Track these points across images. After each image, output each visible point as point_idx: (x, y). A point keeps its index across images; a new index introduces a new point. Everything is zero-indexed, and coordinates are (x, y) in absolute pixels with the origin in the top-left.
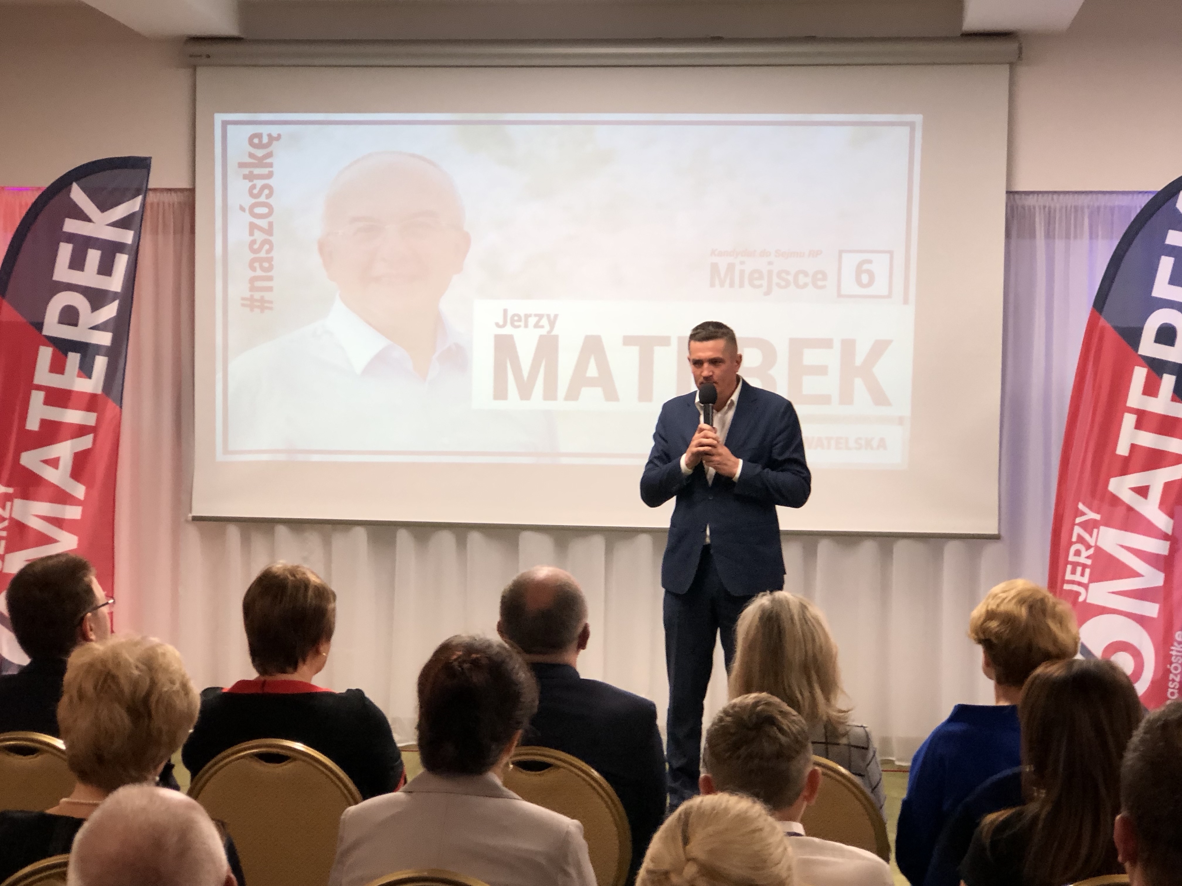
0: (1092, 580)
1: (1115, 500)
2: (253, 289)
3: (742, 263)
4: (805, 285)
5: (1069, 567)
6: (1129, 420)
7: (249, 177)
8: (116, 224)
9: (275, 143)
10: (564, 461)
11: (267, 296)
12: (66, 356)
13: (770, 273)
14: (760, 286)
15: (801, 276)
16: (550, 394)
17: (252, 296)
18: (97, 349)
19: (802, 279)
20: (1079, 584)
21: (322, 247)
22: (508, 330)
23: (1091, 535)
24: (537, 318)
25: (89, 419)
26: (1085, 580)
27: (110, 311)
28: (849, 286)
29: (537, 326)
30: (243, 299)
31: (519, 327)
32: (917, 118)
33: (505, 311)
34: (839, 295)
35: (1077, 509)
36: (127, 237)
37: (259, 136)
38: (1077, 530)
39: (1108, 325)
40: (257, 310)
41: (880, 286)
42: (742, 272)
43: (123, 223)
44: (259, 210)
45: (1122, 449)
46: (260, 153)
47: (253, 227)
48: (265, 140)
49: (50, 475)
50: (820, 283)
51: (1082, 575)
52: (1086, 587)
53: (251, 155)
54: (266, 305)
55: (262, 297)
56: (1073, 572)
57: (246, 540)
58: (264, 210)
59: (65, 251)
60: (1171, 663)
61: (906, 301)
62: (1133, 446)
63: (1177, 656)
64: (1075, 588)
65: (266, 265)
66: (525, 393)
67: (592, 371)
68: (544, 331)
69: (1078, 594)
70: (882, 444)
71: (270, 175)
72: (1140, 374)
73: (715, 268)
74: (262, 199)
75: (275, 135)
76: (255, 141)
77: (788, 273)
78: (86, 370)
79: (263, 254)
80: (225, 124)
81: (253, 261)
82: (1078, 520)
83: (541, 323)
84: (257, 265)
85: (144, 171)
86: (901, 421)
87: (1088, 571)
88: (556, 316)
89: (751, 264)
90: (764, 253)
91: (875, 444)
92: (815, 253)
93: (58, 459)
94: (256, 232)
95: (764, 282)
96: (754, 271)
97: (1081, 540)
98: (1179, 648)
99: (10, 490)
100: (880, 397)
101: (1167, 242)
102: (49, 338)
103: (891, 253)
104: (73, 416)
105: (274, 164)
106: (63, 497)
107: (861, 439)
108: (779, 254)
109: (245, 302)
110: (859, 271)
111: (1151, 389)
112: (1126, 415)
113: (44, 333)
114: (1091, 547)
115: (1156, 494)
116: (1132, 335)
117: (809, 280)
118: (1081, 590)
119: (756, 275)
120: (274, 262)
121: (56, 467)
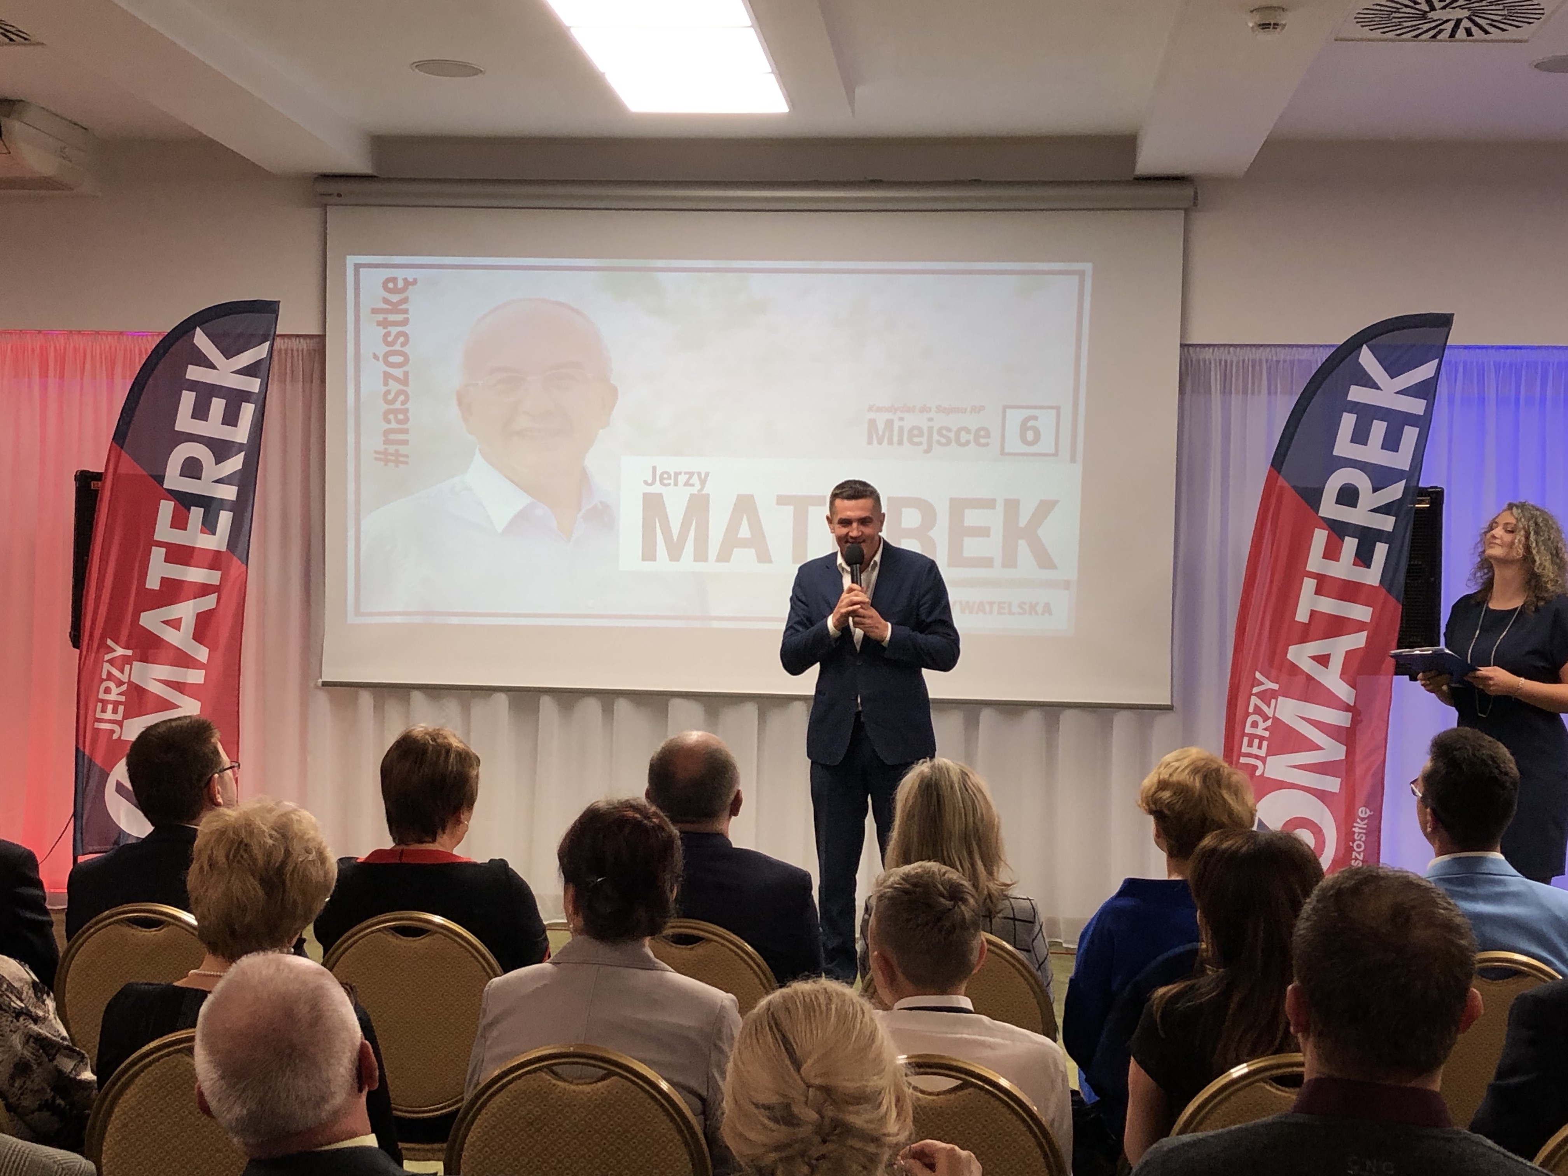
0: (1269, 754)
1: (1294, 669)
2: (386, 442)
3: (901, 419)
4: (968, 443)
5: (1246, 740)
6: (1309, 585)
7: (384, 324)
8: (241, 372)
9: (411, 288)
10: (716, 624)
11: (403, 449)
12: (189, 510)
13: (931, 429)
14: (920, 443)
15: (963, 433)
16: (701, 555)
17: (386, 449)
18: (222, 504)
19: (964, 437)
20: (1257, 757)
21: (460, 397)
22: (657, 488)
23: (1269, 706)
24: (687, 476)
25: (213, 577)
26: (1262, 753)
27: (235, 463)
28: (1014, 444)
29: (687, 484)
30: (376, 452)
31: (669, 484)
32: (1087, 267)
33: (654, 468)
34: (1003, 453)
35: (1255, 678)
36: (254, 385)
37: (394, 280)
38: (1254, 700)
39: (1286, 484)
40: (392, 465)
41: (1046, 445)
42: (901, 429)
43: (249, 371)
44: (392, 359)
45: (1302, 616)
46: (395, 298)
47: (387, 376)
48: (400, 284)
49: (171, 636)
50: (982, 441)
51: (1260, 747)
52: (1263, 760)
53: (386, 301)
54: (401, 459)
55: (397, 451)
56: (1250, 745)
57: (379, 708)
58: (399, 359)
59: (188, 399)
60: (1354, 841)
61: (1073, 460)
63: (1360, 833)
64: (1252, 761)
65: (401, 417)
66: (675, 554)
67: (744, 531)
68: (694, 490)
69: (1255, 767)
70: (1047, 609)
71: (405, 322)
72: (1320, 536)
73: (872, 423)
74: (397, 347)
75: (411, 280)
76: (389, 285)
77: (949, 430)
78: (209, 526)
79: (398, 405)
80: (357, 267)
81: (386, 413)
82: (1255, 690)
83: (691, 482)
84: (391, 417)
85: (274, 315)
86: (1067, 585)
87: (1265, 744)
88: (707, 474)
89: (911, 420)
90: (924, 409)
91: (1040, 609)
92: (977, 410)
93: (180, 620)
94: (391, 382)
95: (924, 440)
96: (914, 428)
97: (1258, 711)
98: (1362, 824)
99: (129, 653)
100: (1045, 560)
101: (1349, 399)
102: (170, 491)
103: (1058, 409)
104: (196, 575)
105: (410, 311)
106: (184, 660)
107: (1025, 603)
108: (940, 410)
109: (378, 456)
110: (1024, 428)
111: (1331, 553)
112: (1306, 579)
113: (165, 486)
114: (1269, 718)
115: (1337, 662)
116: (1313, 497)
117: (971, 437)
118: (1258, 763)
119: (916, 432)
120: (410, 414)
121: (177, 628)
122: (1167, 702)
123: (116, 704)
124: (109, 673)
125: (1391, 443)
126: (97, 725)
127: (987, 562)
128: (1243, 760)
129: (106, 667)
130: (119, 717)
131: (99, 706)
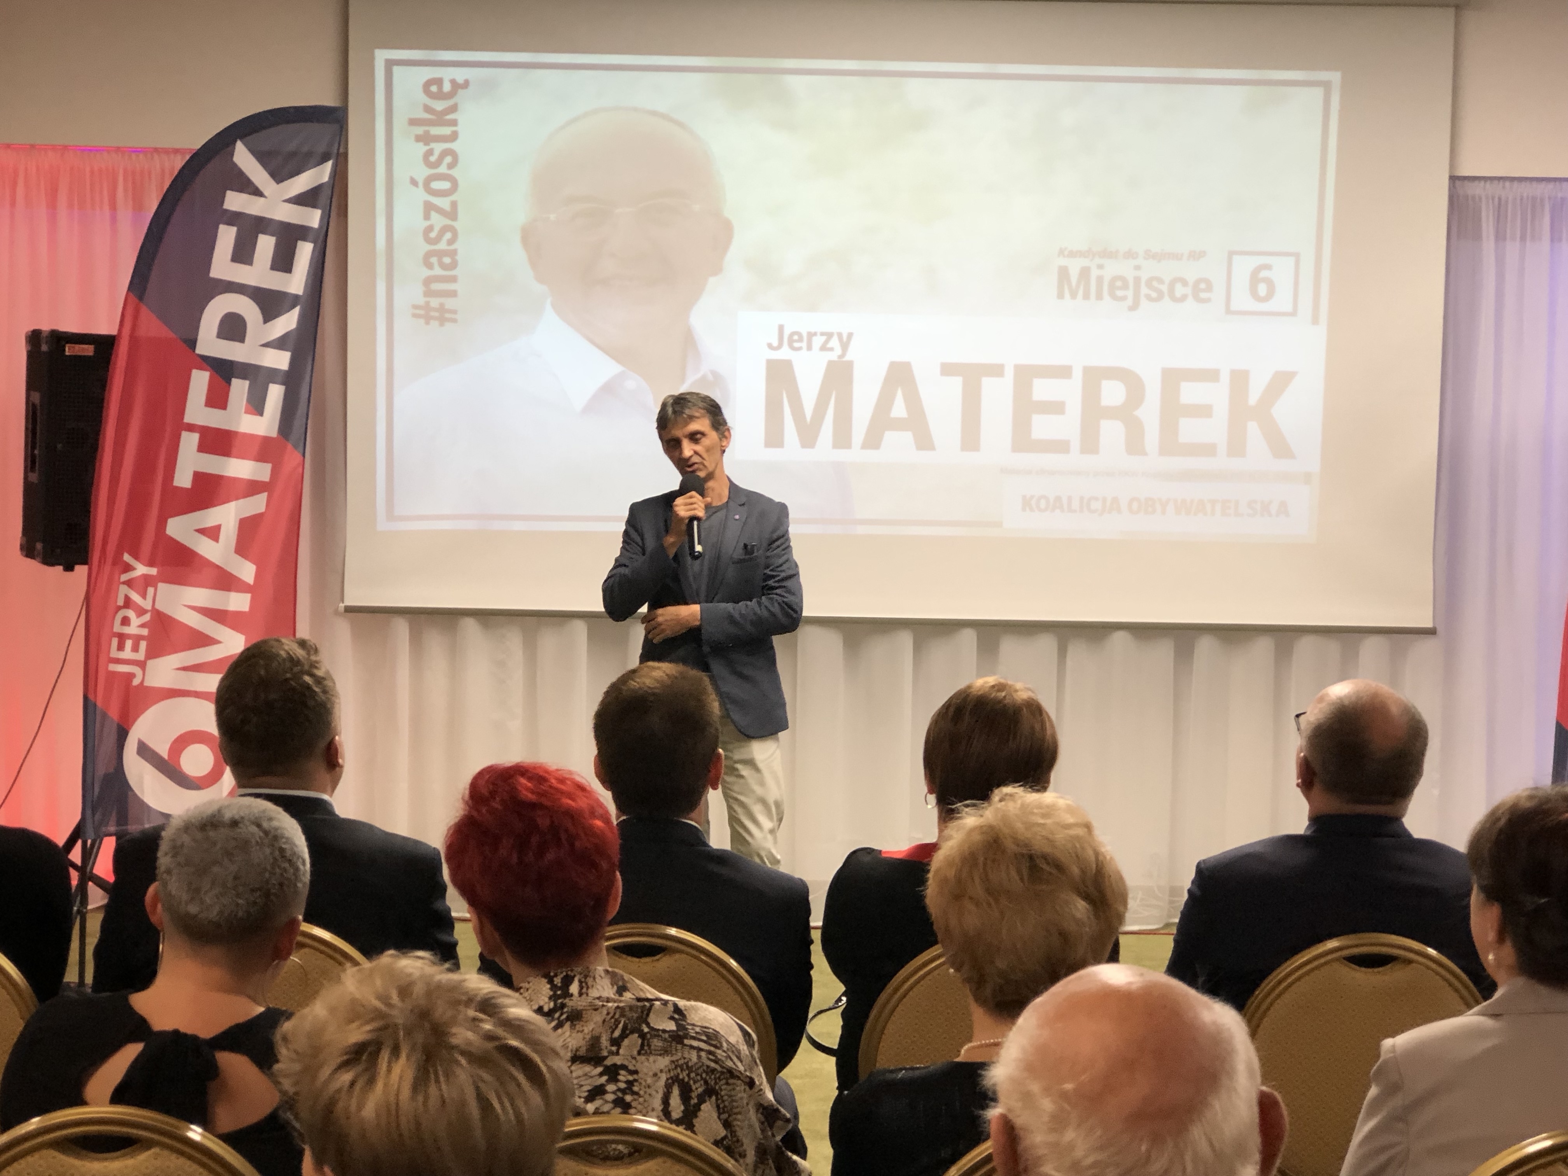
2: (428, 293)
3: (1100, 267)
4: (1184, 298)
7: (424, 139)
8: (296, 200)
9: (461, 92)
10: (861, 530)
11: (449, 303)
12: (229, 383)
13: (1137, 280)
14: (1124, 298)
15: (1178, 286)
16: (842, 439)
17: (428, 303)
18: (272, 375)
19: (1179, 290)
21: (527, 236)
22: (784, 353)
24: (824, 338)
25: (261, 472)
27: (288, 322)
28: (1242, 300)
29: (824, 348)
30: (415, 307)
31: (800, 349)
32: (1335, 77)
33: (781, 328)
34: (1228, 311)
36: (313, 218)
37: (439, 82)
40: (434, 324)
41: (1282, 301)
42: (1100, 279)
43: (306, 199)
44: (436, 185)
46: (439, 106)
47: (429, 208)
48: (447, 87)
49: (206, 549)
50: (1203, 295)
53: (427, 109)
55: (442, 305)
57: (416, 638)
58: (445, 185)
59: (227, 236)
61: (1315, 321)
65: (447, 260)
66: (808, 439)
67: (899, 409)
68: (833, 356)
70: (1283, 510)
71: (454, 137)
73: (1063, 273)
74: (443, 169)
75: (460, 80)
76: (432, 87)
77: (1160, 281)
78: (257, 406)
79: (442, 245)
81: (428, 255)
83: (829, 345)
84: (434, 260)
85: (343, 126)
86: (1307, 478)
88: (850, 335)
89: (1112, 269)
90: (1130, 255)
91: (1274, 509)
92: (1196, 256)
93: (218, 528)
94: (433, 214)
95: (1130, 293)
96: (1114, 279)
99: (153, 571)
100: (1280, 447)
102: (204, 358)
104: (242, 469)
105: (460, 122)
106: (226, 581)
107: (1255, 502)
109: (418, 312)
110: (1255, 279)
113: (199, 351)
117: (1188, 290)
119: (1119, 283)
120: (458, 257)
121: (216, 539)
122: (1429, 624)
124: (127, 599)
127: (1209, 450)
130: (141, 656)
131: (115, 642)
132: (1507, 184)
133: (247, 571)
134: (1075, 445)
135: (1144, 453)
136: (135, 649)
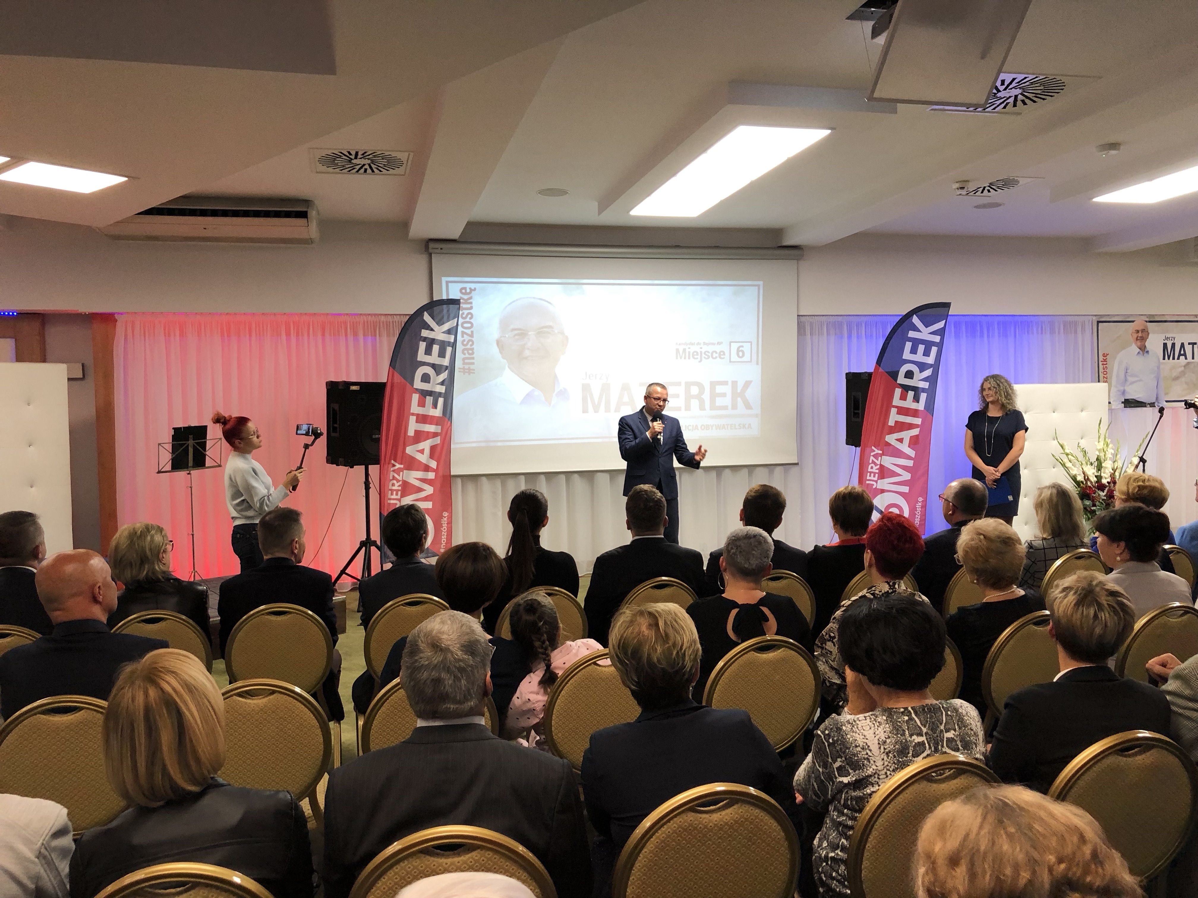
0: (879, 479)
1: (888, 444)
2: (464, 363)
3: (689, 348)
4: (716, 358)
5: (869, 474)
6: (894, 411)
8: (445, 332)
9: (473, 292)
11: (472, 367)
12: (425, 398)
13: (701, 352)
14: (697, 358)
16: (608, 409)
17: (464, 367)
19: (715, 355)
20: (873, 481)
21: (498, 342)
22: (587, 381)
23: (878, 460)
24: (600, 375)
25: (437, 429)
26: (876, 479)
27: (444, 376)
28: (734, 358)
29: (601, 379)
31: (592, 379)
32: (761, 283)
34: (730, 362)
36: (451, 339)
37: (465, 288)
38: (872, 458)
39: (883, 371)
40: (467, 374)
41: (747, 358)
42: (689, 352)
45: (891, 423)
46: (466, 297)
47: (463, 333)
48: (468, 291)
49: (420, 457)
50: (722, 357)
51: (874, 476)
54: (471, 371)
55: (469, 368)
57: (464, 486)
58: (469, 325)
60: (916, 511)
61: (757, 364)
62: (896, 422)
63: (919, 508)
65: (470, 352)
66: (596, 410)
67: (626, 398)
68: (604, 381)
69: (873, 485)
70: (750, 426)
71: (471, 308)
73: (677, 350)
74: (468, 320)
75: (473, 288)
76: (463, 291)
77: (708, 352)
78: (435, 405)
79: (469, 347)
80: (447, 282)
81: (463, 350)
82: (872, 454)
83: (603, 378)
84: (466, 352)
85: (458, 306)
86: (757, 416)
88: (609, 374)
89: (694, 348)
90: (698, 344)
91: (747, 426)
92: (719, 343)
93: (423, 450)
94: (465, 336)
95: (699, 357)
96: (693, 353)
97: (873, 462)
98: (920, 504)
99: (402, 466)
100: (748, 406)
101: (909, 336)
102: (417, 389)
103: (751, 342)
104: (431, 428)
105: (473, 303)
106: (427, 468)
107: (740, 424)
108: (705, 344)
110: (738, 350)
111: (903, 397)
112: (892, 408)
113: (415, 387)
114: (878, 465)
115: (906, 441)
116: (894, 375)
117: (717, 355)
118: (874, 483)
119: (695, 353)
120: (474, 351)
121: (423, 454)
122: (796, 462)
123: (397, 491)
124: (393, 476)
125: (927, 353)
126: (389, 501)
127: (725, 408)
128: (867, 482)
129: (392, 474)
130: (399, 497)
131: (390, 492)
132: (813, 317)
133: (433, 464)
134: (683, 408)
135: (705, 410)
136: (397, 494)
